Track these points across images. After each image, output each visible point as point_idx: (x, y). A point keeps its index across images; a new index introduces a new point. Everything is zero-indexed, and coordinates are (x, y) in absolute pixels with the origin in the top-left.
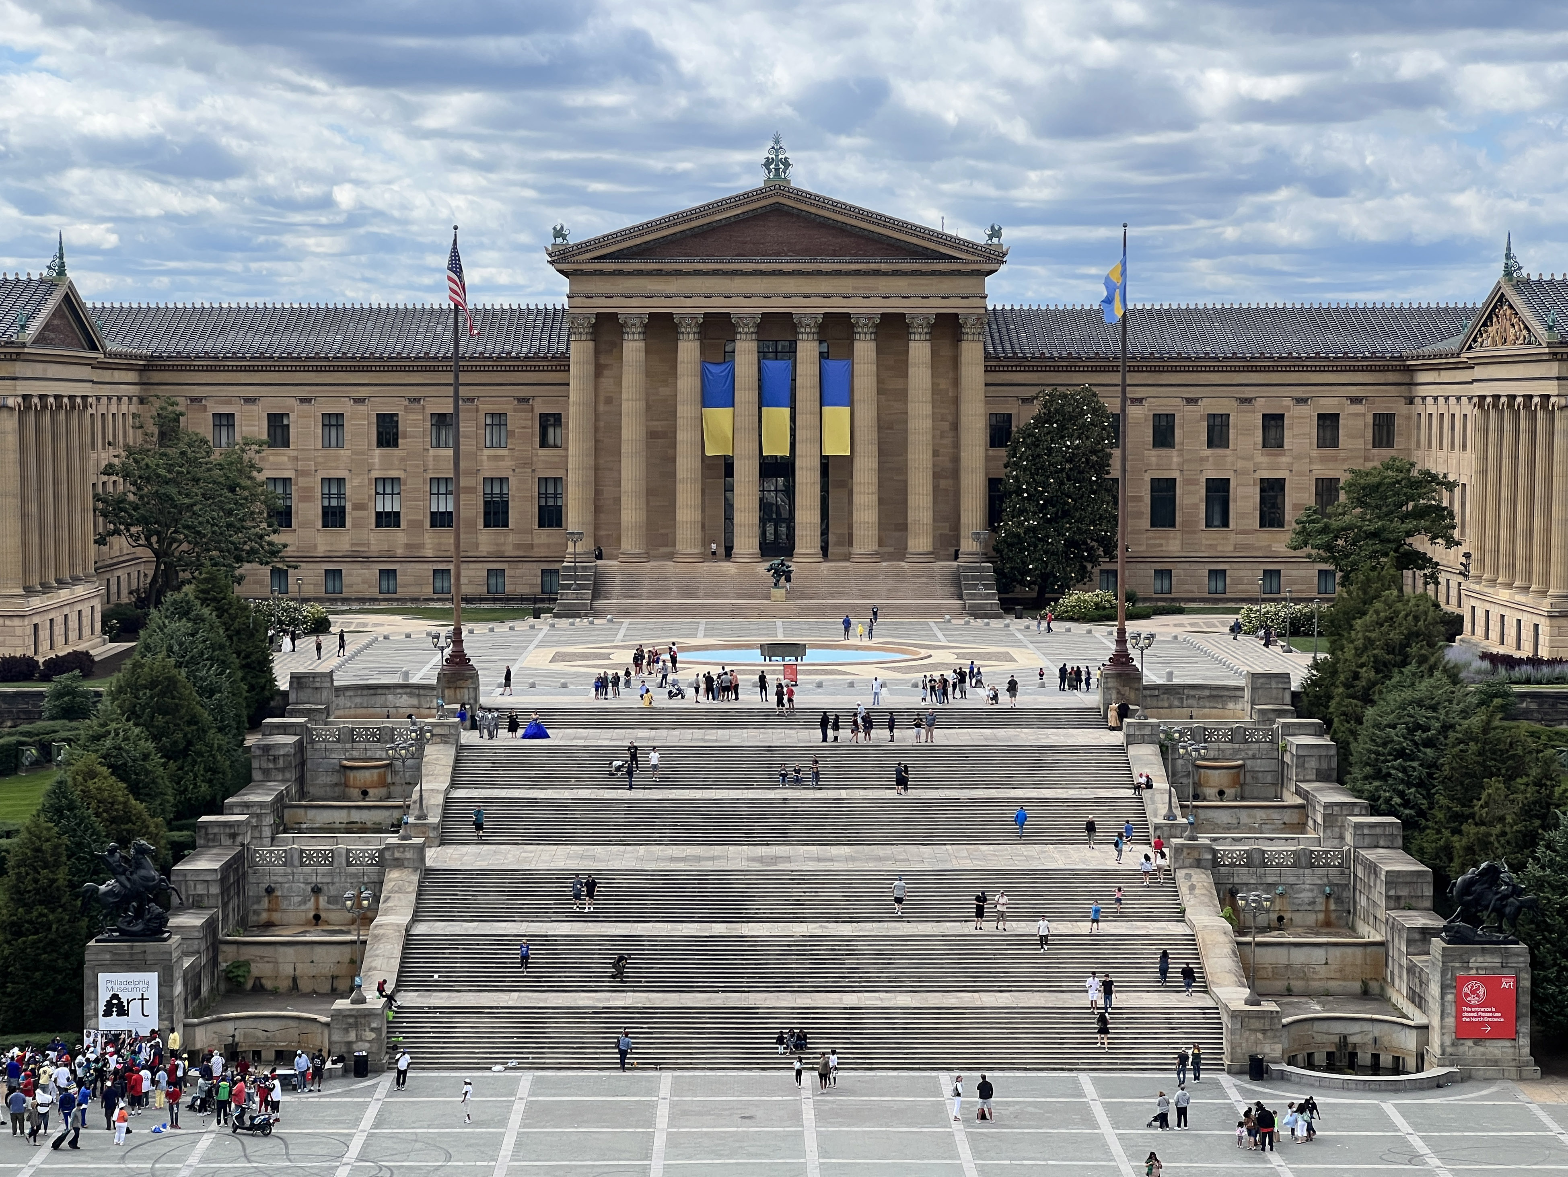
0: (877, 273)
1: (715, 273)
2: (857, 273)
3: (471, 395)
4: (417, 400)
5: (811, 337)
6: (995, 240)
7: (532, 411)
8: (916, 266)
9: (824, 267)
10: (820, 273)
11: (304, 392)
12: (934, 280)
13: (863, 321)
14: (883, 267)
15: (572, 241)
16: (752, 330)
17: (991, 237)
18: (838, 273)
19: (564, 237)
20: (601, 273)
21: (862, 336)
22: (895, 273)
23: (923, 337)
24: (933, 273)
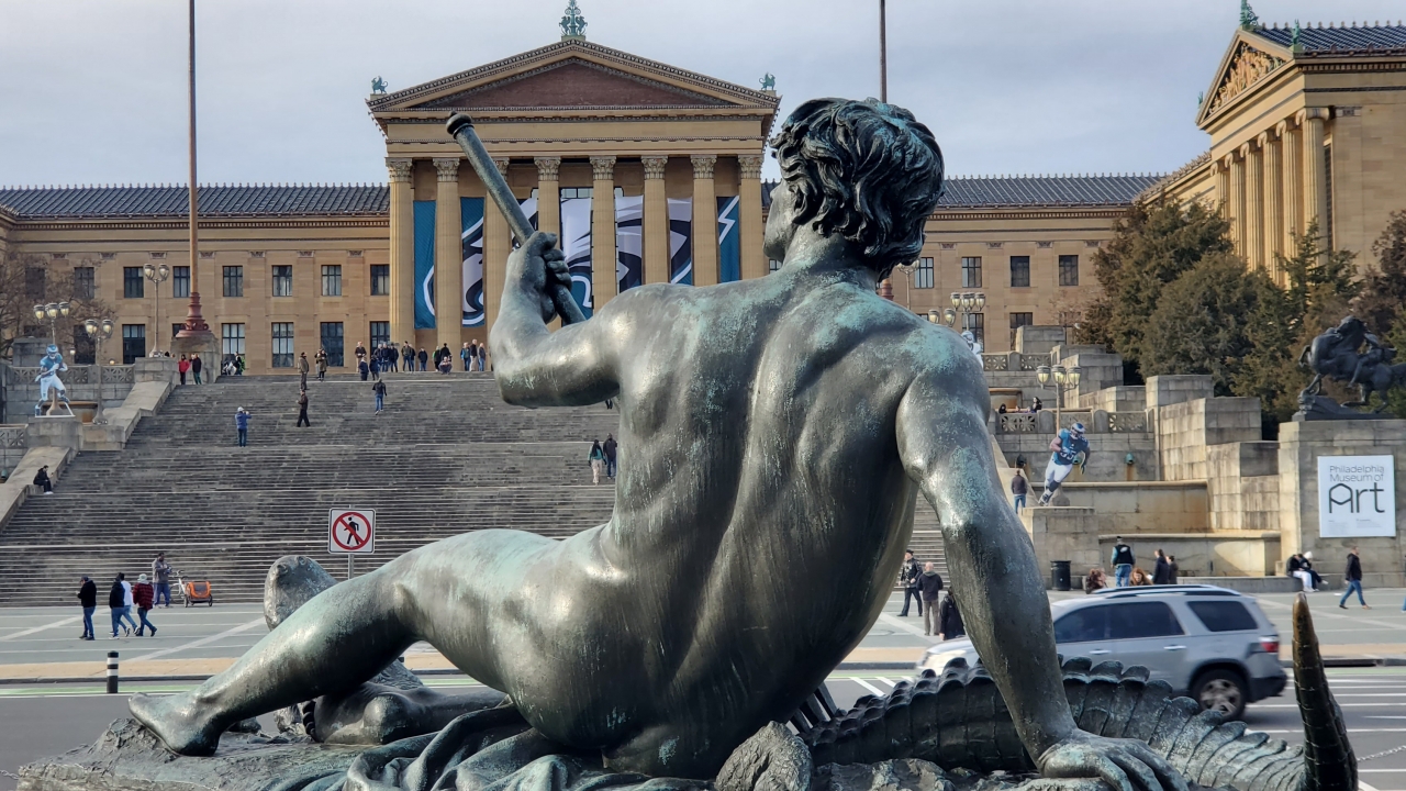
0: (664, 118)
1: (520, 119)
2: (646, 118)
3: (308, 248)
4: (259, 253)
5: (606, 176)
6: (769, 88)
7: (364, 263)
8: (699, 111)
9: (616, 113)
10: (613, 118)
11: (157, 247)
12: (715, 124)
13: (651, 162)
14: (669, 112)
15: (389, 91)
16: (553, 171)
17: (765, 85)
18: (630, 118)
19: (382, 89)
20: (417, 120)
21: (652, 175)
22: (681, 118)
23: (706, 175)
24: (715, 117)
